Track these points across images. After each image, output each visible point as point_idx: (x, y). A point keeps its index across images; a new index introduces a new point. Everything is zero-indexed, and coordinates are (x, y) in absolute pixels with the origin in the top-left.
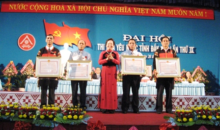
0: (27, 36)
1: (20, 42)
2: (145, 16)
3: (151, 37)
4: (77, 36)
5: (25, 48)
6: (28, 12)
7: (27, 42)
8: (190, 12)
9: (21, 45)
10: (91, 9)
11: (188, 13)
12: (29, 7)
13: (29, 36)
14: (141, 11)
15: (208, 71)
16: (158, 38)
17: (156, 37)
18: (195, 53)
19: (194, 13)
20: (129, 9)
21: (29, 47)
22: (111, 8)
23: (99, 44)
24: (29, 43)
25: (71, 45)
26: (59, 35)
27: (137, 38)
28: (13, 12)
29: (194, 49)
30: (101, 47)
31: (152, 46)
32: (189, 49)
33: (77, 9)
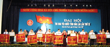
0: (30, 21)
1: (28, 23)
2: (72, 12)
3: (74, 20)
4: (48, 20)
5: (29, 25)
6: (30, 12)
7: (30, 23)
8: (89, 10)
9: (28, 24)
10: (53, 10)
11: (88, 11)
12: (30, 10)
13: (31, 21)
14: (71, 10)
15: (96, 32)
17: (76, 20)
18: (91, 25)
19: (90, 10)
20: (66, 10)
21: (31, 24)
22: (60, 10)
23: (55, 23)
24: (31, 23)
25: (46, 23)
26: (41, 20)
27: (69, 21)
28: (25, 12)
29: (90, 24)
31: (75, 23)
32: (88, 24)
33: (47, 10)
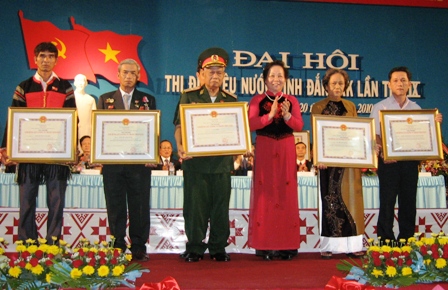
3: (308, 56)
4: (110, 54)
16: (325, 58)
17: (321, 56)
18: (422, 97)
25: (94, 80)
26: (61, 54)
29: (421, 88)
30: (174, 83)
31: (309, 81)
